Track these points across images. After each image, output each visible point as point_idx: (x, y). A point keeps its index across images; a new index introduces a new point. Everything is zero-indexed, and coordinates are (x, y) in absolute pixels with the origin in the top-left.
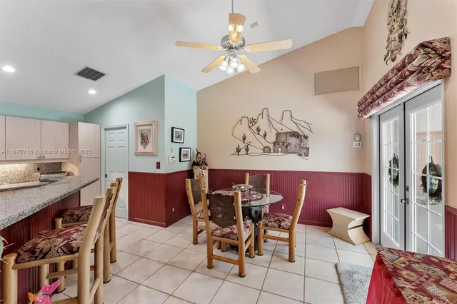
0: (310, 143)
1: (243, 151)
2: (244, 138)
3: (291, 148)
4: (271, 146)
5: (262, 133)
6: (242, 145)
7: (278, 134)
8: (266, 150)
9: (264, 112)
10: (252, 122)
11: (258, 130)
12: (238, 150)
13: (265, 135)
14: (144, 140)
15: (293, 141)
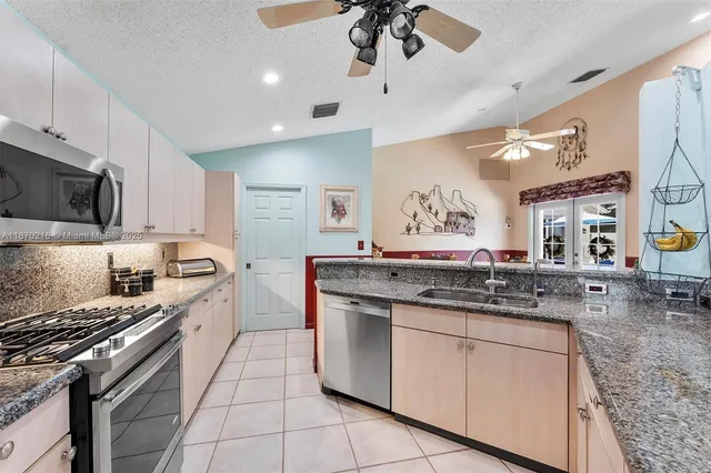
0: (477, 223)
1: (414, 231)
2: (415, 216)
3: (461, 227)
4: (442, 225)
5: (433, 211)
6: (413, 224)
7: (449, 214)
8: (437, 229)
9: (436, 189)
10: (423, 197)
11: (430, 208)
12: (409, 229)
13: (437, 213)
14: (338, 210)
15: (462, 221)
